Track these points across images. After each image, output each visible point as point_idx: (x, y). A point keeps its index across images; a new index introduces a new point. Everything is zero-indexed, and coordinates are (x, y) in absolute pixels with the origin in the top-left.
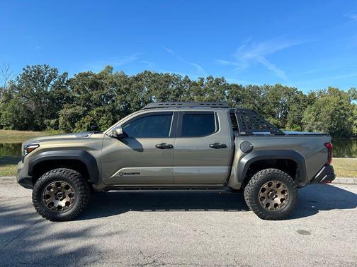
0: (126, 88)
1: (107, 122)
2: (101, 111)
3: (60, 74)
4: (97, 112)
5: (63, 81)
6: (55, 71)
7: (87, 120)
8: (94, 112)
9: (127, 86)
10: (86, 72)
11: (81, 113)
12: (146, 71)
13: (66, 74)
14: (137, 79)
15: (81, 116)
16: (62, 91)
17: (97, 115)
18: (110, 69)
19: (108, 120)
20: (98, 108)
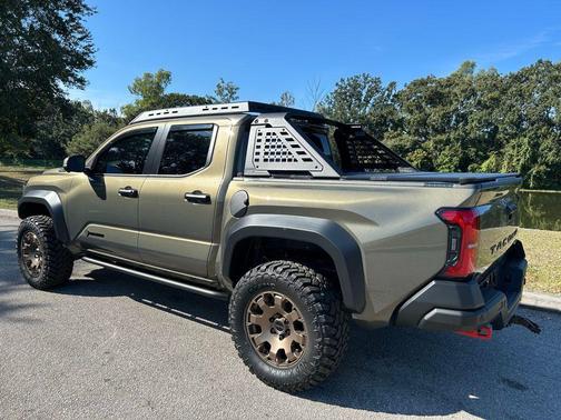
0: (492, 99)
1: (451, 161)
2: (441, 141)
3: (384, 85)
4: (436, 142)
5: (389, 96)
6: (377, 81)
7: (416, 157)
8: (430, 144)
9: (496, 94)
10: (425, 78)
11: (408, 145)
12: (540, 62)
13: (393, 85)
14: (516, 78)
15: (408, 151)
16: (384, 112)
17: (436, 148)
18: (470, 66)
19: (452, 156)
20: (439, 137)
